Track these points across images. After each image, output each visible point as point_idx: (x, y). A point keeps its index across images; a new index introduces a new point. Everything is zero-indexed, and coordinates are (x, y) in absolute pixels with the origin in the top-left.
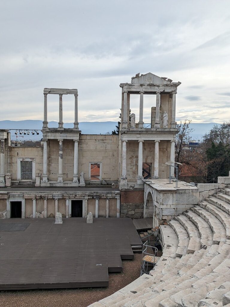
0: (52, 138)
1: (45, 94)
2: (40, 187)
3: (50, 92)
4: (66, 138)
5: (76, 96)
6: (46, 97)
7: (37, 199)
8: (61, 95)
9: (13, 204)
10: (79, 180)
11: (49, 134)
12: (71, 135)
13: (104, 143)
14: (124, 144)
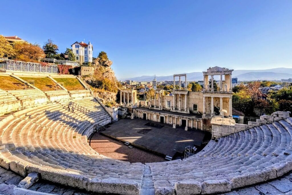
0: (176, 93)
1: (174, 77)
2: (172, 112)
3: (176, 76)
4: (181, 93)
5: (186, 76)
6: (174, 78)
7: (169, 117)
8: (180, 77)
9: (161, 117)
10: (187, 111)
11: (175, 92)
12: (184, 92)
13: (199, 95)
14: (204, 98)
